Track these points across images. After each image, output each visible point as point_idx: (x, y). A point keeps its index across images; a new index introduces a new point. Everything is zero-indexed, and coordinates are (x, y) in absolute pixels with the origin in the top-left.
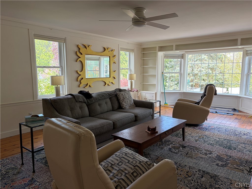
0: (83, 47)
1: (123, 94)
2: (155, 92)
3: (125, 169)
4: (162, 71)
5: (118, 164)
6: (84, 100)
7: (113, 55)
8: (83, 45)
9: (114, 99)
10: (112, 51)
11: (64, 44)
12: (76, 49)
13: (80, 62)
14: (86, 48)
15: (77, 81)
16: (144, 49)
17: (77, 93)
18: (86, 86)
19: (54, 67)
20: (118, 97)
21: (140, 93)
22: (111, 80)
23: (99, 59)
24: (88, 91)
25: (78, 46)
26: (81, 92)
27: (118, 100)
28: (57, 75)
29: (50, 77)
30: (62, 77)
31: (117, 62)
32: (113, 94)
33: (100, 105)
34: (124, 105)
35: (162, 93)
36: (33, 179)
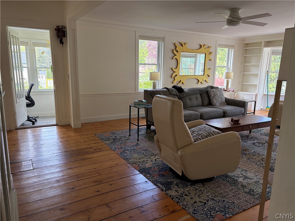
0: (180, 45)
1: (214, 91)
2: (255, 94)
3: (202, 134)
4: (267, 70)
5: (197, 131)
6: (176, 94)
7: (209, 52)
8: (180, 43)
9: (205, 96)
10: (208, 48)
11: (163, 42)
12: (173, 47)
13: (175, 60)
14: (182, 45)
15: (171, 77)
16: (247, 44)
17: (171, 88)
18: (179, 83)
19: (153, 64)
20: (209, 93)
21: (237, 94)
22: (205, 78)
23: (195, 57)
24: (181, 86)
25: (175, 44)
26: (174, 87)
27: (209, 97)
28: (155, 71)
29: (149, 73)
30: (159, 73)
31: (213, 60)
32: (204, 91)
33: (190, 99)
34: (214, 101)
35: (264, 95)
36: (138, 143)
